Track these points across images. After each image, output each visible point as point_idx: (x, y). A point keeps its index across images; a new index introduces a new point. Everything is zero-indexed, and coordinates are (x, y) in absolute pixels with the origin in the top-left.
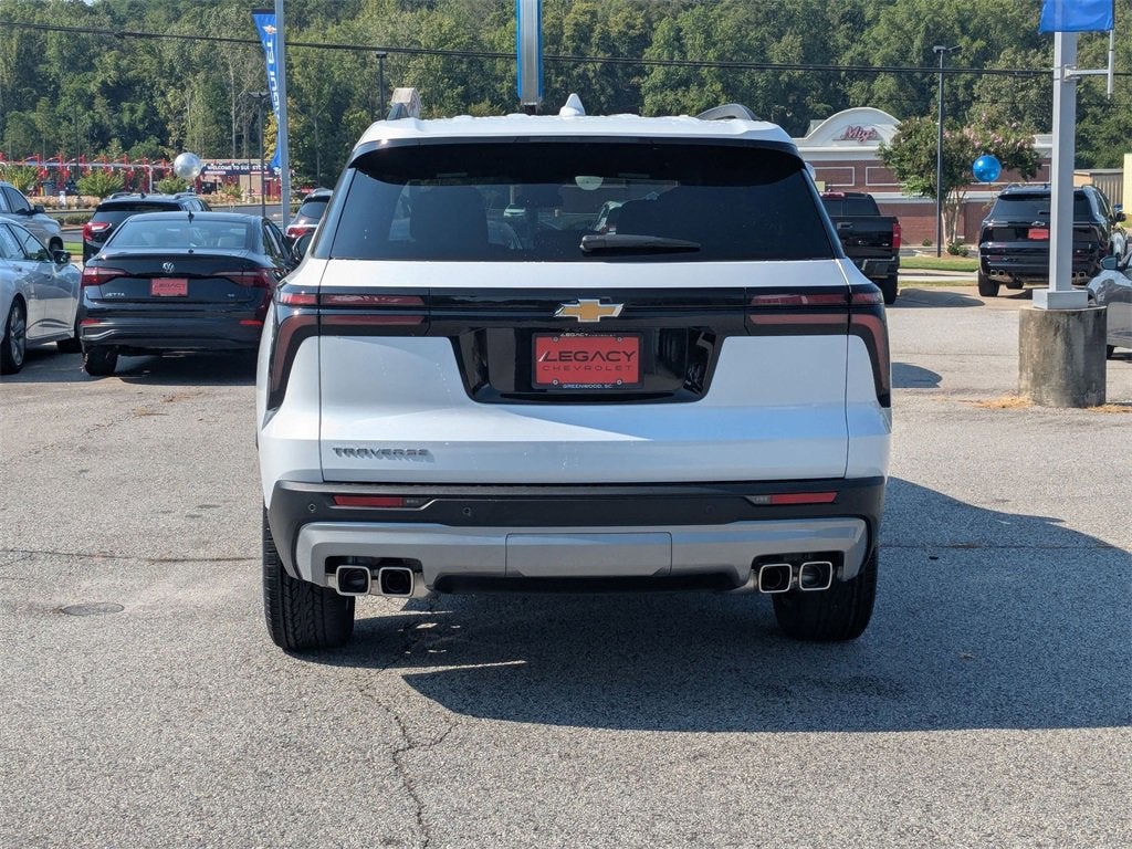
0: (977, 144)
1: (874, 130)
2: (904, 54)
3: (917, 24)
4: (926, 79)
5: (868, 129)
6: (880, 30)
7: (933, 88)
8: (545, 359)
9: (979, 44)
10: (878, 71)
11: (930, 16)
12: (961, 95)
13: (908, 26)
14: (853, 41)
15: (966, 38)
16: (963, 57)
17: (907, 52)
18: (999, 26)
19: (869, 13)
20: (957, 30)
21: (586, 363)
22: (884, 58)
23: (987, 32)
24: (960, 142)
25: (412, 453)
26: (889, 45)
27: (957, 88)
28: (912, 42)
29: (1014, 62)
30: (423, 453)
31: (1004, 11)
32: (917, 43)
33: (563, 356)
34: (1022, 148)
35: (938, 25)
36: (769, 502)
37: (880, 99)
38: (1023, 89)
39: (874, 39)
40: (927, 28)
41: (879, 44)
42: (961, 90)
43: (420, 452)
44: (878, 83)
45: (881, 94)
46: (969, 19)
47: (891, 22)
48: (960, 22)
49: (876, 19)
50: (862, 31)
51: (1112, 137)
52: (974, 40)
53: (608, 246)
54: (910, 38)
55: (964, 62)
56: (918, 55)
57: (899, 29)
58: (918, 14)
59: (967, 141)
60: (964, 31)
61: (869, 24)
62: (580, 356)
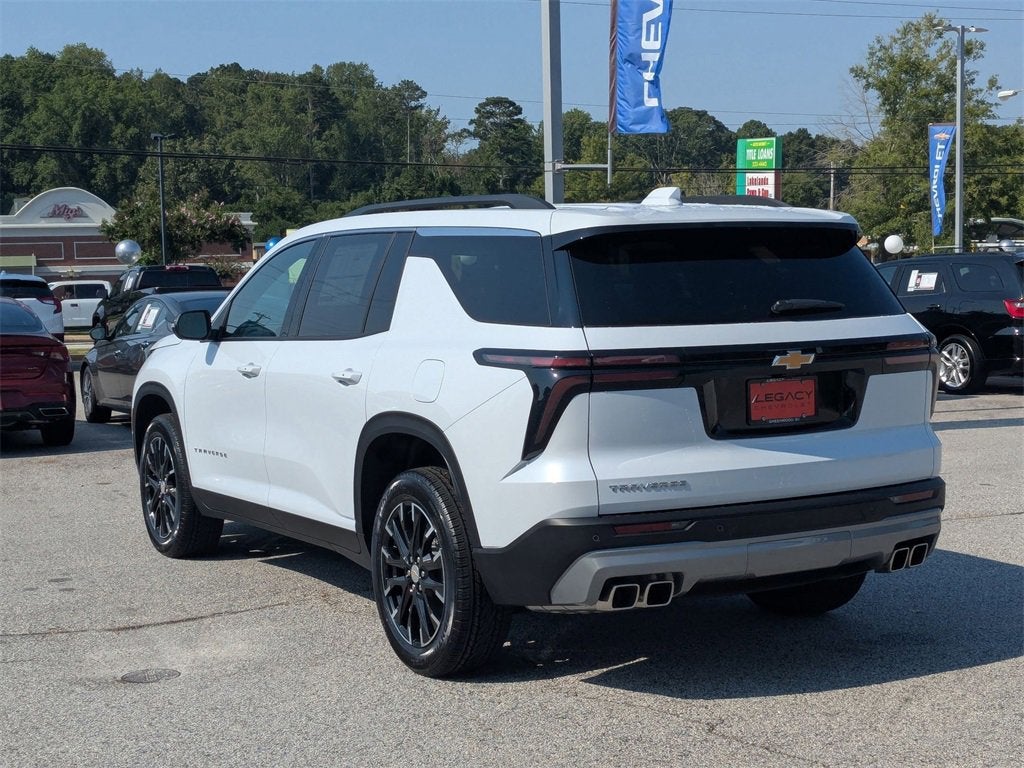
0: (194, 221)
1: (79, 208)
2: (63, 137)
3: (74, 112)
4: (86, 162)
5: (73, 207)
6: (39, 116)
7: (93, 170)
8: (756, 401)
9: (133, 131)
10: (40, 152)
11: (86, 104)
12: (120, 175)
13: (66, 113)
14: (13, 125)
15: (120, 125)
16: (119, 143)
17: (67, 136)
18: (150, 115)
19: (27, 100)
20: (111, 118)
21: (783, 402)
22: (45, 139)
23: (139, 121)
24: (179, 219)
25: (674, 484)
26: (49, 129)
27: (115, 169)
28: (71, 128)
29: (174, 148)
30: (684, 483)
31: (152, 103)
32: (76, 128)
33: (768, 398)
34: (233, 225)
35: (93, 113)
36: (899, 502)
37: (44, 179)
38: (183, 172)
39: (34, 124)
40: (84, 115)
41: (40, 128)
42: (119, 172)
43: (679, 483)
44: (40, 165)
45: (45, 174)
46: (122, 108)
47: (49, 109)
48: (113, 110)
49: (34, 105)
50: (21, 116)
51: (265, 215)
52: (128, 127)
53: (795, 307)
54: (68, 123)
55: (121, 147)
56: (77, 140)
57: (57, 115)
58: (74, 102)
59: (185, 218)
60: (118, 118)
61: (27, 110)
62: (778, 397)
